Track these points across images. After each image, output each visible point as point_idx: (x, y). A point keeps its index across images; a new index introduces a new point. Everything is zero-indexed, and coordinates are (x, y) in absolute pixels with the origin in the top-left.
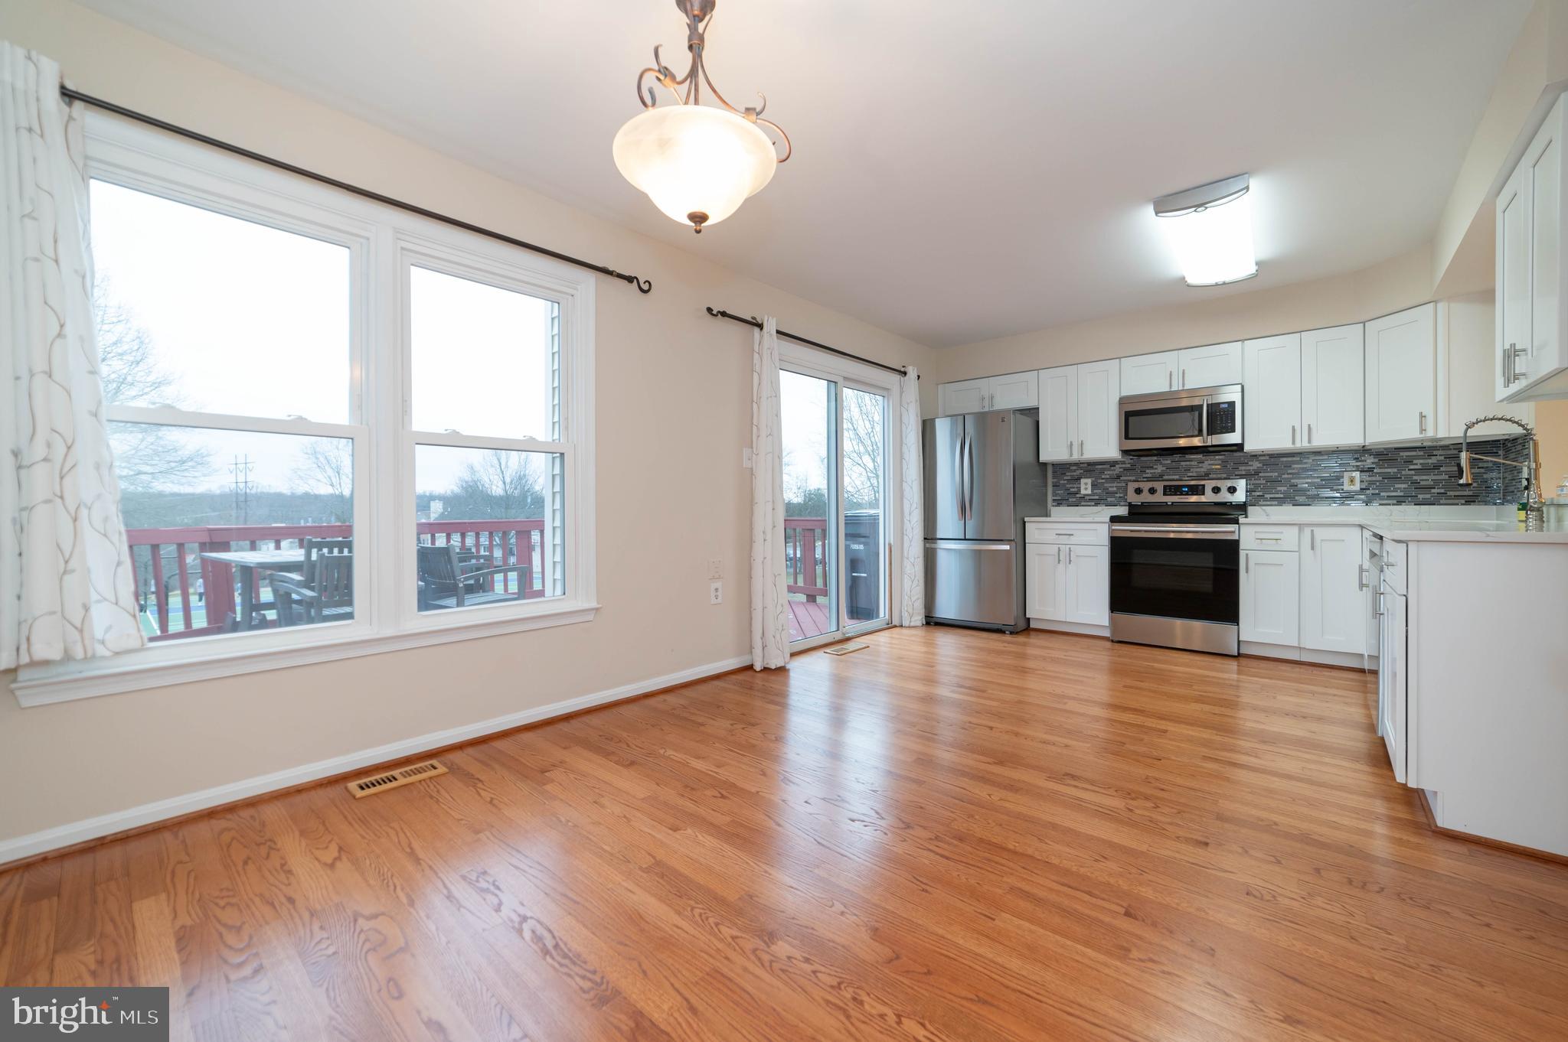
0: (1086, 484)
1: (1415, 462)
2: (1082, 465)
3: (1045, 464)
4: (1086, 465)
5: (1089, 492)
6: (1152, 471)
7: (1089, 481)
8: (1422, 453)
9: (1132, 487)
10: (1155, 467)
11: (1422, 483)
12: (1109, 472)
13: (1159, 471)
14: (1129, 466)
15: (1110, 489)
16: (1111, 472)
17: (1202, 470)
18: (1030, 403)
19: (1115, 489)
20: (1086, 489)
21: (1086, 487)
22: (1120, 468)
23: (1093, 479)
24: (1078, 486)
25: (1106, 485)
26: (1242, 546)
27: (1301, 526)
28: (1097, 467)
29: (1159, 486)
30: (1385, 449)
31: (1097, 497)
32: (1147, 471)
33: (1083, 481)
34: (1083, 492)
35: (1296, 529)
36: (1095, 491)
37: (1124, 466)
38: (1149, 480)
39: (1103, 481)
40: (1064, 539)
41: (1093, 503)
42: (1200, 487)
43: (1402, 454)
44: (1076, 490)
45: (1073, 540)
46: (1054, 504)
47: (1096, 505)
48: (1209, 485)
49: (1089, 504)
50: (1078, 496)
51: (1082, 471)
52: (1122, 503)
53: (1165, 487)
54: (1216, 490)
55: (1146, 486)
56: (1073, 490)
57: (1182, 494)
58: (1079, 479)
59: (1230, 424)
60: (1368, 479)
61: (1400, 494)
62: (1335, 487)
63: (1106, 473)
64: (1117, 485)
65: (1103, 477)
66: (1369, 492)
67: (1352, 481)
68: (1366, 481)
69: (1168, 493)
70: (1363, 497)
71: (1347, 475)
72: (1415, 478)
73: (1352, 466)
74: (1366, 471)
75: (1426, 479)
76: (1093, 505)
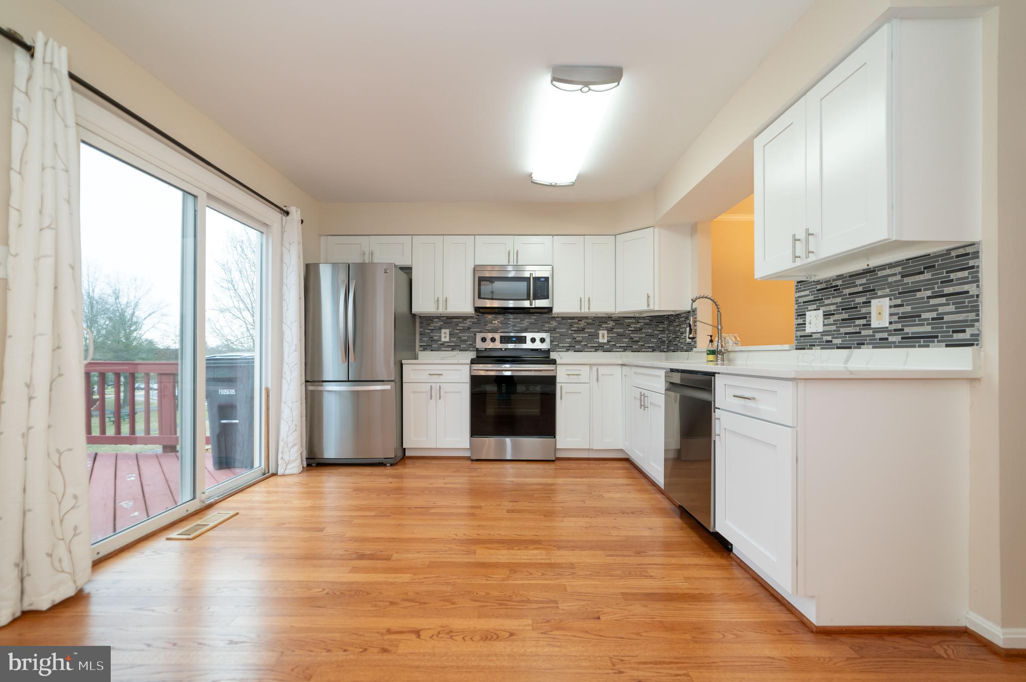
0: (445, 333)
1: (631, 326)
2: (442, 318)
3: (414, 315)
4: (445, 318)
5: (447, 339)
7: (447, 331)
8: (634, 321)
9: (479, 336)
10: (494, 322)
11: (635, 339)
12: (462, 325)
13: (497, 325)
14: (476, 320)
15: (463, 338)
16: (463, 325)
17: (523, 326)
18: (406, 263)
19: (466, 338)
20: (445, 337)
21: (445, 335)
22: (470, 322)
23: (451, 330)
24: (439, 335)
25: (460, 334)
26: (558, 380)
27: (591, 365)
28: (453, 320)
29: (497, 336)
30: (618, 317)
31: (453, 344)
33: (443, 331)
34: (443, 339)
35: (588, 367)
36: (452, 339)
37: (473, 320)
38: (489, 331)
39: (458, 331)
40: (434, 379)
41: (450, 349)
42: (523, 338)
43: (626, 321)
44: (438, 338)
45: (442, 379)
46: (420, 349)
47: (453, 350)
48: (529, 336)
49: (447, 349)
50: (439, 342)
51: (442, 323)
52: (471, 349)
53: (501, 337)
54: (533, 340)
55: (489, 336)
56: (436, 338)
57: (512, 343)
58: (440, 328)
59: (546, 293)
60: (611, 335)
61: (625, 345)
62: (595, 340)
63: (460, 325)
64: (468, 335)
65: (458, 328)
66: (611, 343)
67: (603, 337)
68: (610, 337)
69: (503, 342)
70: (608, 346)
71: (601, 332)
72: (632, 335)
73: (603, 327)
74: (610, 330)
75: (636, 336)
76: (451, 351)
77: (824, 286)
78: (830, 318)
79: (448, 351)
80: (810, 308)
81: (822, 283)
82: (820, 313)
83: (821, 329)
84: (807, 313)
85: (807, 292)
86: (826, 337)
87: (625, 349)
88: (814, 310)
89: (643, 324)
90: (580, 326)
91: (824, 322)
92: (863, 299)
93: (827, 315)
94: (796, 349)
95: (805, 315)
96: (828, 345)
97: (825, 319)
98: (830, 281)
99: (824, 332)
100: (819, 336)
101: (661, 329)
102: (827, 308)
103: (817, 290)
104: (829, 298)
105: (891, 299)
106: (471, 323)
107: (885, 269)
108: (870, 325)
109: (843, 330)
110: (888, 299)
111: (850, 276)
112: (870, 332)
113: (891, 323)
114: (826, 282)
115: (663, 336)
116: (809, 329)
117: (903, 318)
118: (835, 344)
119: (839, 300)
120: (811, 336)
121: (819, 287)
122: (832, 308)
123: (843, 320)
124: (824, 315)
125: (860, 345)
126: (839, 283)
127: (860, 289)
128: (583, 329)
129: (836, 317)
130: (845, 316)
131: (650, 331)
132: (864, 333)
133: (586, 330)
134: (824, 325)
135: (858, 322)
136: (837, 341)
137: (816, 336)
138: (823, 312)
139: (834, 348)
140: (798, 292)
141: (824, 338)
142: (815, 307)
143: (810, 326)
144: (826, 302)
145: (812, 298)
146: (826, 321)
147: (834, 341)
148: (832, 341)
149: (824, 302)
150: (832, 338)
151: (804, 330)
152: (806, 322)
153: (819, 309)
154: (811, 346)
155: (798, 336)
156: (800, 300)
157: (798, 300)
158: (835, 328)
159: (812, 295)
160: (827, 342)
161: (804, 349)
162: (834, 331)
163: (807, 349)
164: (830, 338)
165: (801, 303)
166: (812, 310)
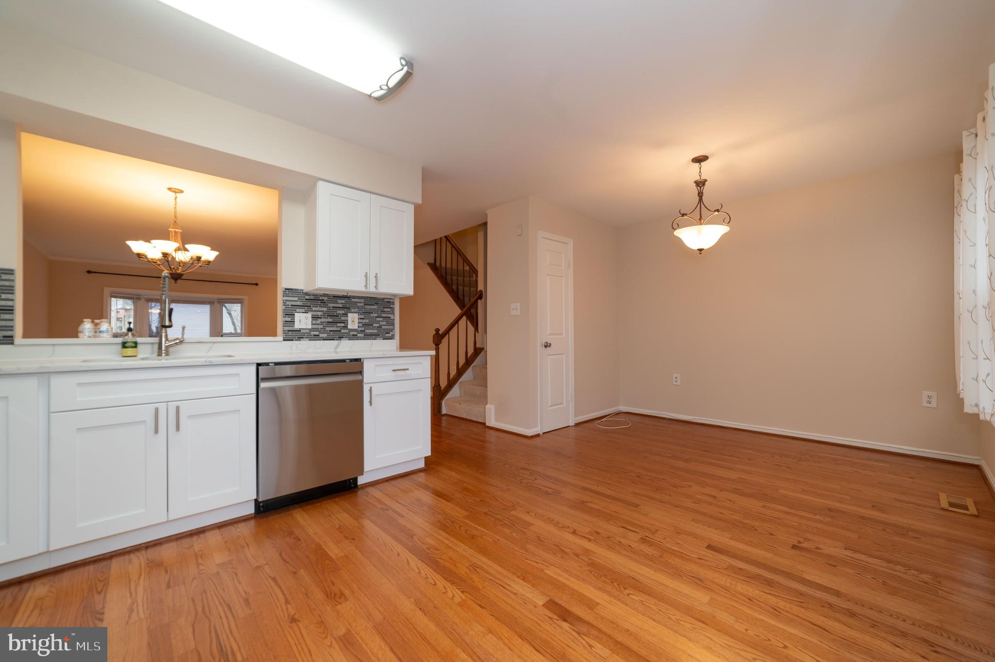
77: (312, 297)
78: (317, 320)
80: (298, 310)
81: (310, 295)
82: (309, 315)
83: (310, 327)
84: (296, 314)
85: (296, 299)
86: (314, 332)
88: (303, 313)
91: (312, 322)
92: (343, 312)
93: (314, 318)
94: (284, 340)
95: (294, 315)
96: (316, 338)
97: (313, 320)
98: (317, 294)
99: (312, 329)
100: (308, 331)
102: (315, 313)
103: (305, 299)
104: (317, 307)
105: (359, 315)
107: (355, 298)
108: (347, 327)
109: (328, 329)
110: (357, 314)
111: (333, 297)
112: (347, 331)
113: (359, 327)
114: (313, 295)
116: (297, 326)
117: (365, 325)
118: (321, 337)
119: (325, 309)
120: (300, 331)
121: (307, 297)
122: (319, 313)
123: (328, 322)
124: (312, 318)
125: (340, 338)
126: (326, 298)
127: (341, 306)
129: (323, 320)
130: (331, 320)
132: (342, 331)
134: (312, 324)
135: (339, 325)
136: (325, 335)
137: (305, 331)
138: (312, 315)
139: (321, 340)
140: (286, 296)
141: (313, 333)
142: (303, 310)
143: (300, 323)
144: (314, 309)
145: (301, 304)
146: (314, 322)
147: (321, 335)
148: (319, 335)
149: (312, 309)
150: (319, 333)
151: (293, 326)
152: (296, 321)
153: (308, 313)
154: (299, 339)
155: (286, 331)
156: (288, 303)
157: (286, 303)
158: (322, 326)
159: (300, 301)
160: (314, 335)
161: (293, 340)
162: (321, 329)
163: (296, 340)
164: (317, 333)
165: (289, 305)
166: (300, 312)
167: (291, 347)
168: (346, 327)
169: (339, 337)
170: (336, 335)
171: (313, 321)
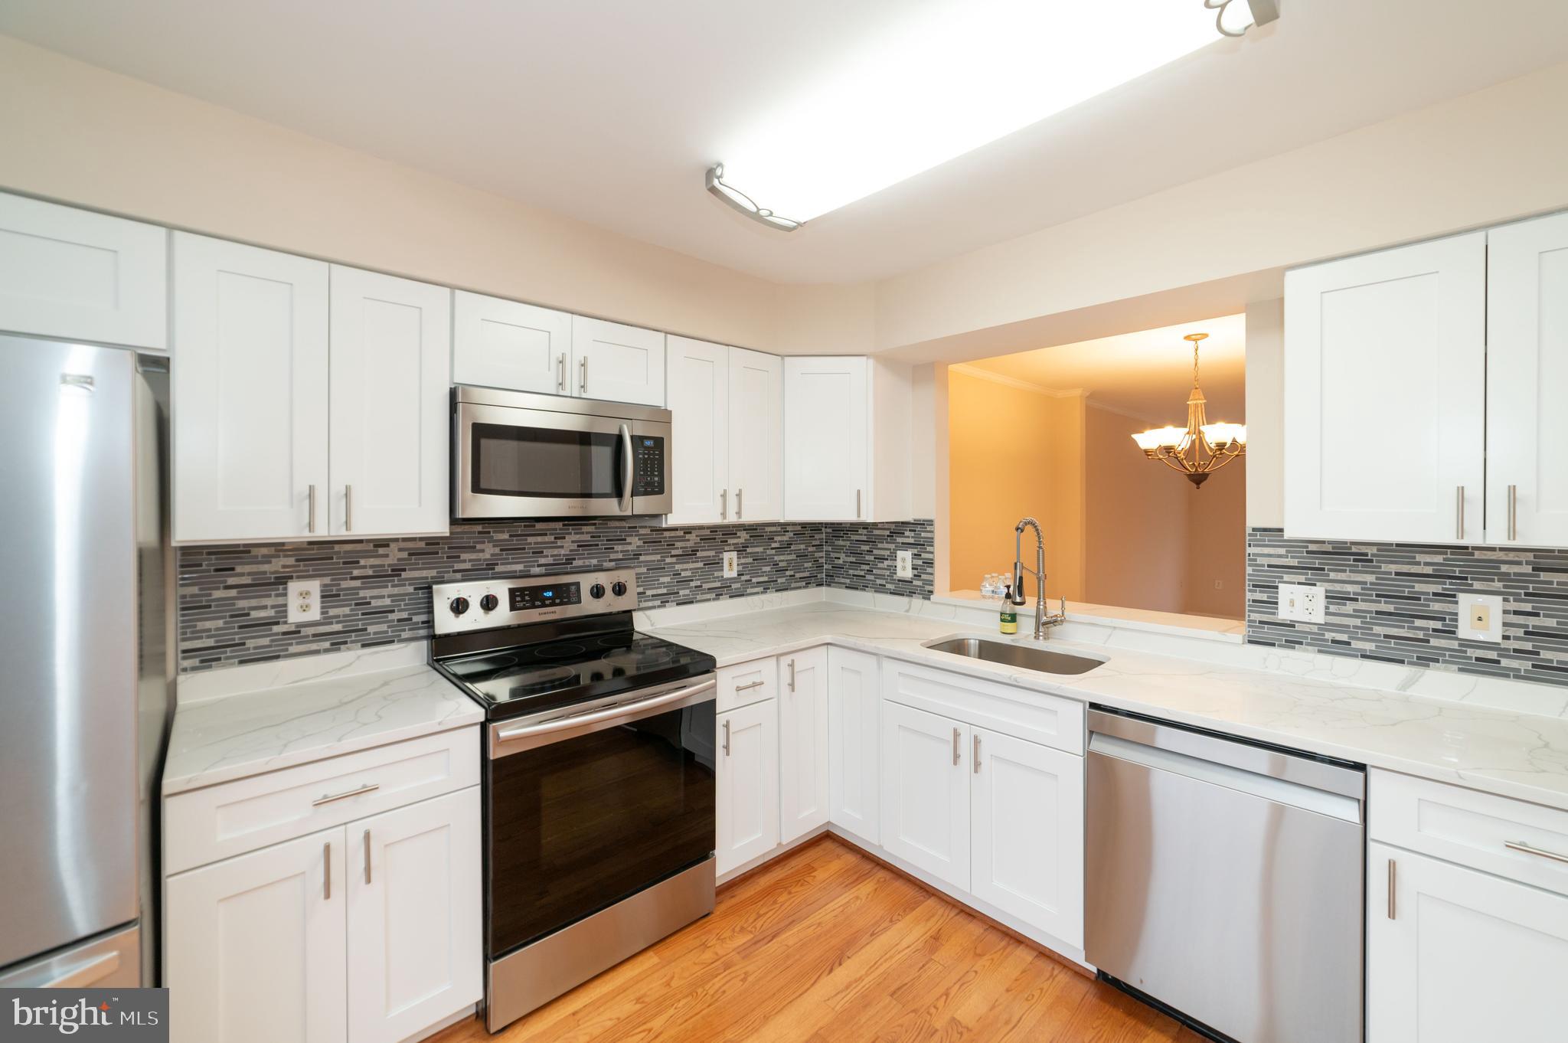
0: (305, 595)
1: (775, 539)
5: (315, 614)
6: (473, 556)
7: (314, 587)
8: (779, 530)
9: (445, 594)
10: (478, 547)
11: (780, 564)
12: (372, 561)
13: (488, 556)
14: (421, 545)
15: (374, 603)
16: (377, 563)
17: (563, 552)
19: (387, 601)
20: (305, 608)
21: (303, 602)
22: (401, 551)
23: (327, 580)
24: (280, 601)
25: (362, 594)
26: (719, 709)
29: (501, 589)
30: (754, 525)
31: (336, 628)
32: (464, 556)
33: (294, 587)
34: (295, 616)
35: (773, 661)
36: (332, 612)
37: (410, 546)
38: (468, 576)
39: (357, 583)
41: (327, 645)
42: (573, 588)
43: (766, 530)
44: (271, 613)
46: (187, 663)
47: (336, 646)
48: (587, 582)
49: (314, 647)
50: (276, 629)
51: (291, 561)
52: (412, 637)
53: (512, 592)
54: (597, 592)
55: (475, 592)
56: (262, 614)
57: (544, 605)
58: (282, 581)
59: (656, 479)
60: (743, 561)
61: (765, 579)
62: (716, 574)
63: (362, 562)
64: (396, 590)
65: (356, 573)
66: (744, 578)
67: (731, 565)
68: (742, 564)
69: (518, 605)
70: (738, 585)
71: (726, 556)
72: (776, 558)
73: (730, 545)
74: (741, 550)
75: (782, 559)
76: (326, 651)
78: (1345, 605)
79: (317, 652)
80: (1286, 578)
81: (1321, 543)
82: (1319, 591)
83: (1320, 617)
84: (1281, 586)
85: (1282, 551)
86: (1334, 634)
87: (766, 587)
88: (1299, 583)
89: (791, 534)
90: (688, 544)
91: (1327, 608)
92: (1436, 588)
93: (1331, 597)
94: (1251, 642)
95: (1277, 587)
96: (1340, 648)
97: (1328, 603)
98: (1346, 543)
99: (1326, 624)
100: (1315, 629)
101: (818, 543)
102: (1338, 587)
103: (1308, 552)
104: (1345, 571)
105: (1506, 600)
106: (405, 555)
108: (1454, 632)
109: (1377, 629)
110: (1498, 598)
111: (1400, 546)
112: (1455, 645)
113: (1506, 638)
114: (1330, 543)
115: (820, 554)
116: (1284, 613)
117: (1535, 634)
118: (1357, 650)
119: (1370, 578)
120: (1294, 626)
121: (1312, 548)
122: (1351, 588)
123: (1377, 613)
124: (1327, 597)
125: (1425, 661)
126: (1370, 551)
127: (1429, 570)
128: (694, 552)
129: (1361, 605)
131: (802, 547)
132: (1434, 642)
133: (699, 554)
134: (1327, 614)
135: (1418, 623)
136: (1369, 647)
137: (1306, 628)
138: (1327, 591)
139: (1356, 656)
140: (1255, 546)
141: (1329, 636)
142: (1302, 579)
143: (1291, 609)
144: (1333, 575)
145: (1294, 562)
146: (1333, 608)
147: (1355, 644)
148: (1349, 644)
149: (1328, 575)
150: (1350, 638)
151: (1274, 614)
152: (1280, 601)
153: (1315, 585)
154: (1291, 644)
155: (1255, 621)
156: (1260, 560)
157: (1256, 560)
158: (1358, 622)
159: (1292, 557)
160: (1334, 641)
161: (1273, 645)
162: (1355, 627)
163: (1280, 646)
164: (1344, 637)
165: (1263, 566)
166: (1294, 583)
167: (1265, 659)
168: (1450, 633)
169: (1418, 658)
170: (1413, 651)
171: (1331, 607)
